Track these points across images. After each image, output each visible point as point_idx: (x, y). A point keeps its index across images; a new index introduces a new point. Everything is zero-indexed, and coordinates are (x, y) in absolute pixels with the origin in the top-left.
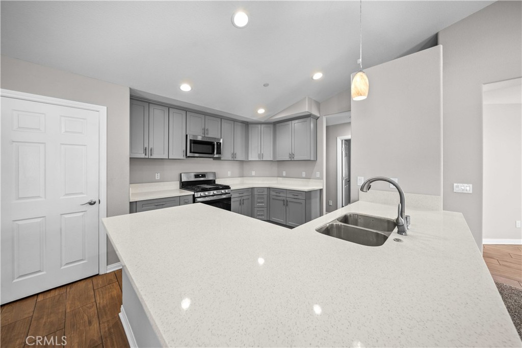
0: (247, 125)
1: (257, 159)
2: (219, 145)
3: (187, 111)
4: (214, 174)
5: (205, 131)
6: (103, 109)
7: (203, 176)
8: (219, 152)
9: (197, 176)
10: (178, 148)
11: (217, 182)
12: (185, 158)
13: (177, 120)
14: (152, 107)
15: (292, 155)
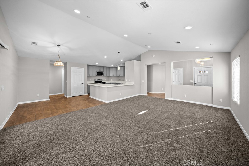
0: (110, 68)
1: (112, 76)
2: (103, 73)
3: (96, 66)
4: (102, 79)
5: (100, 70)
6: (84, 68)
7: (100, 80)
8: (103, 75)
9: (98, 80)
10: (95, 74)
11: (103, 81)
12: (96, 76)
13: (94, 68)
14: (90, 66)
15: (120, 75)
